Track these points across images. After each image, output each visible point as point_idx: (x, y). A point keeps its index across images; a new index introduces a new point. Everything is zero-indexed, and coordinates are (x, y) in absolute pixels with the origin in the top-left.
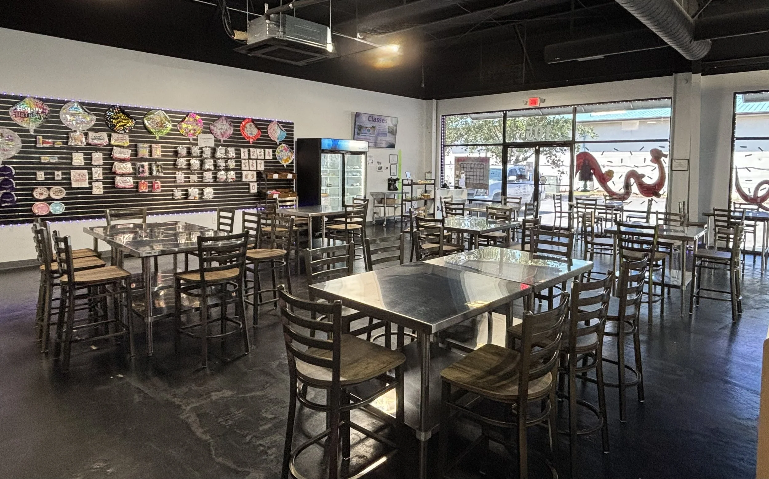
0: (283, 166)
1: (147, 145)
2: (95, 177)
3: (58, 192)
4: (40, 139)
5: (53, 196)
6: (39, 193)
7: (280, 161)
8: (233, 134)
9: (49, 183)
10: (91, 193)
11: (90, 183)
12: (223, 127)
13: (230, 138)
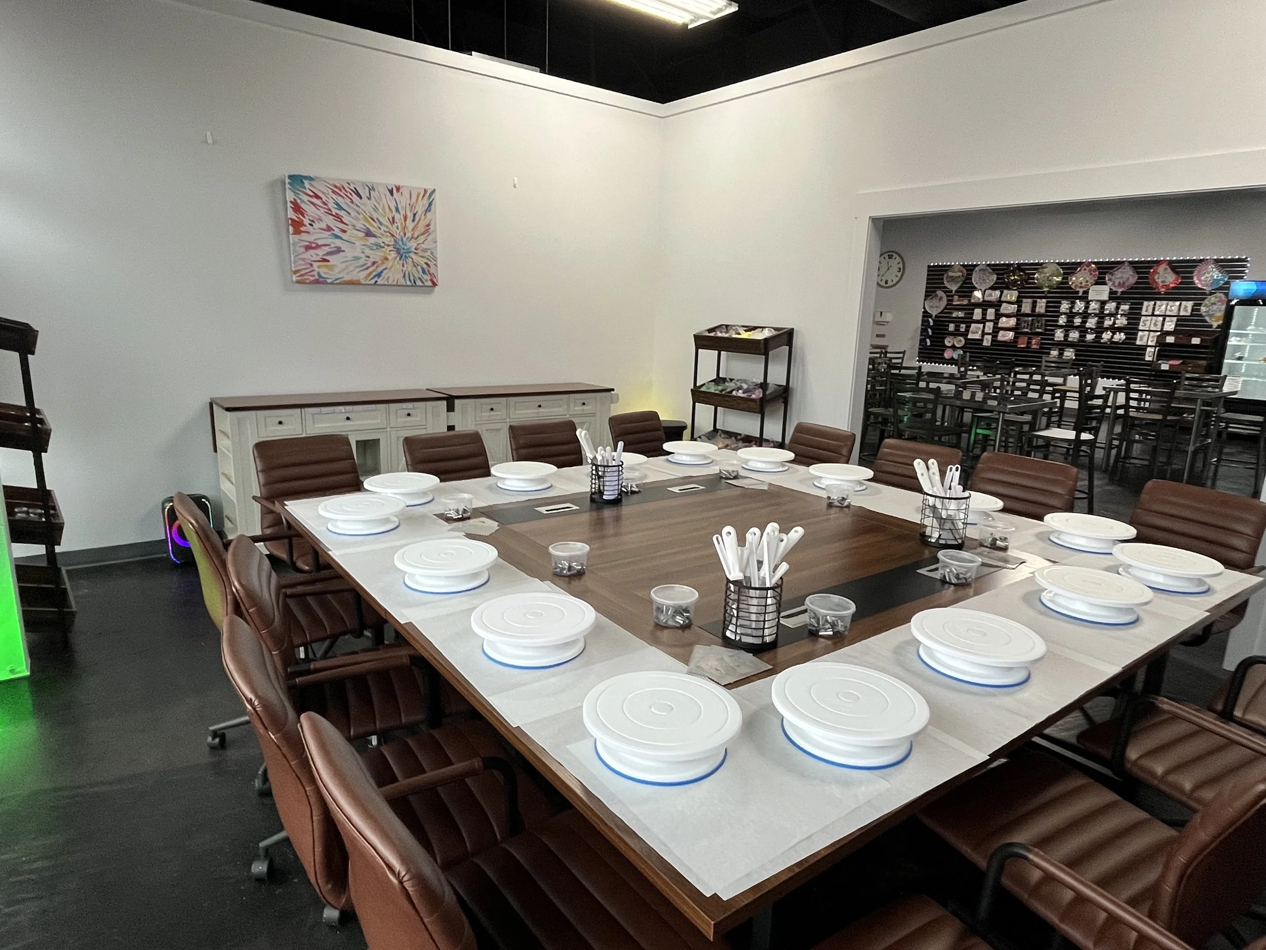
0: (1211, 326)
1: (1030, 300)
2: (987, 330)
3: (960, 342)
4: (956, 297)
5: (957, 345)
6: (948, 342)
7: (1207, 318)
8: (1137, 283)
9: (956, 333)
10: (981, 344)
11: (983, 336)
12: (1124, 276)
13: (1132, 288)
